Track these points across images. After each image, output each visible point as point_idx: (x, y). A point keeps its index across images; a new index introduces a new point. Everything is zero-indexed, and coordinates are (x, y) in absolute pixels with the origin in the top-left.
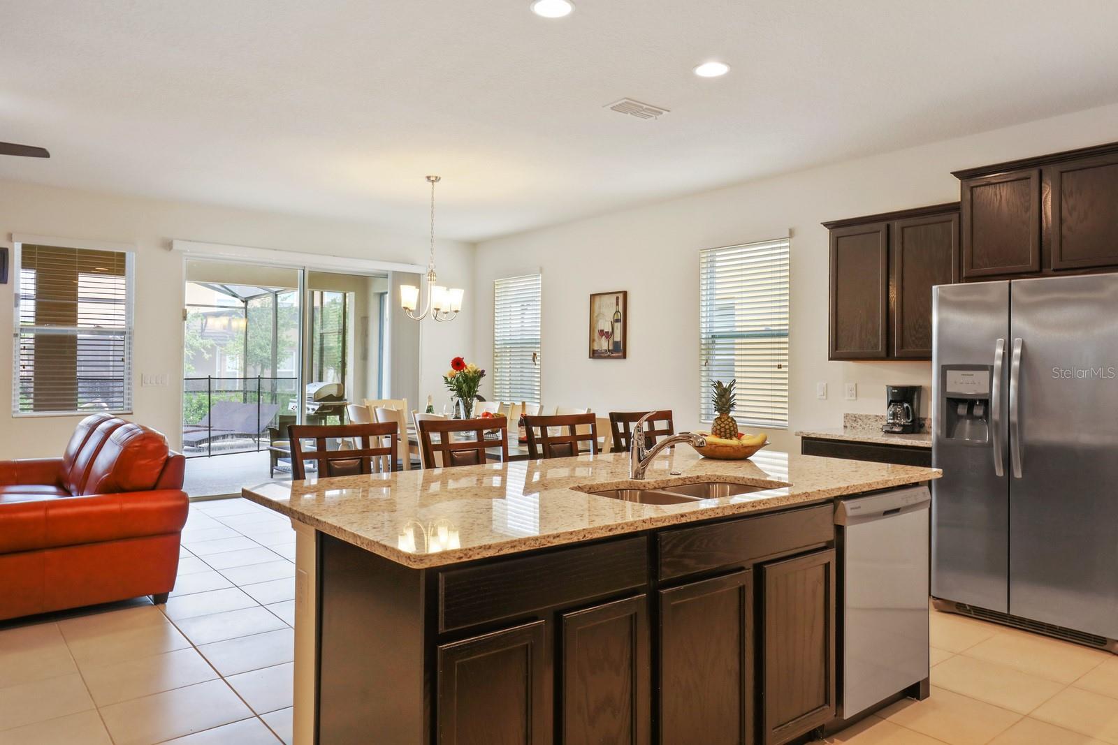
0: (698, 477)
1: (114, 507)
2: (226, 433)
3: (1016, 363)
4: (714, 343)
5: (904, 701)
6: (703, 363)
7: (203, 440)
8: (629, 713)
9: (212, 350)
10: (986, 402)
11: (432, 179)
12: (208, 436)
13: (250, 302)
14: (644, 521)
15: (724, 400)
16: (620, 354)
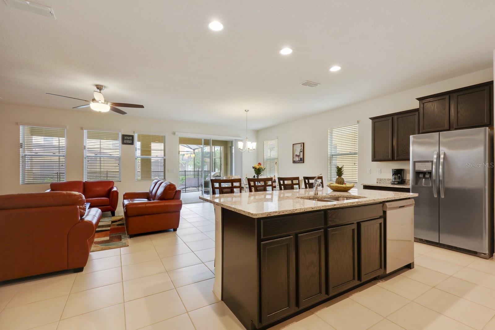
0: (335, 195)
1: (163, 204)
2: (190, 186)
3: (441, 160)
4: (333, 157)
5: (405, 269)
6: (329, 163)
8: (319, 267)
9: (185, 164)
10: (430, 173)
11: (247, 111)
12: (185, 187)
13: (195, 150)
14: (323, 206)
15: (340, 172)
16: (302, 162)
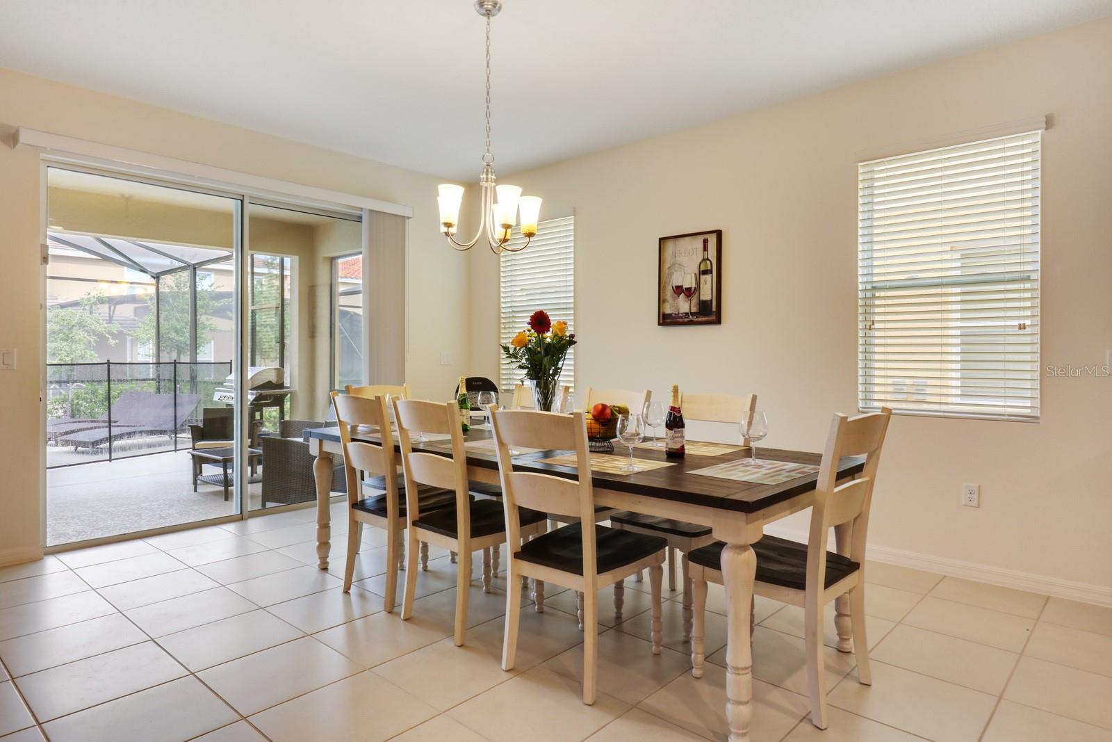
2: (133, 429)
7: (101, 440)
11: (488, 7)
12: (108, 435)
13: (163, 278)
16: (713, 318)
